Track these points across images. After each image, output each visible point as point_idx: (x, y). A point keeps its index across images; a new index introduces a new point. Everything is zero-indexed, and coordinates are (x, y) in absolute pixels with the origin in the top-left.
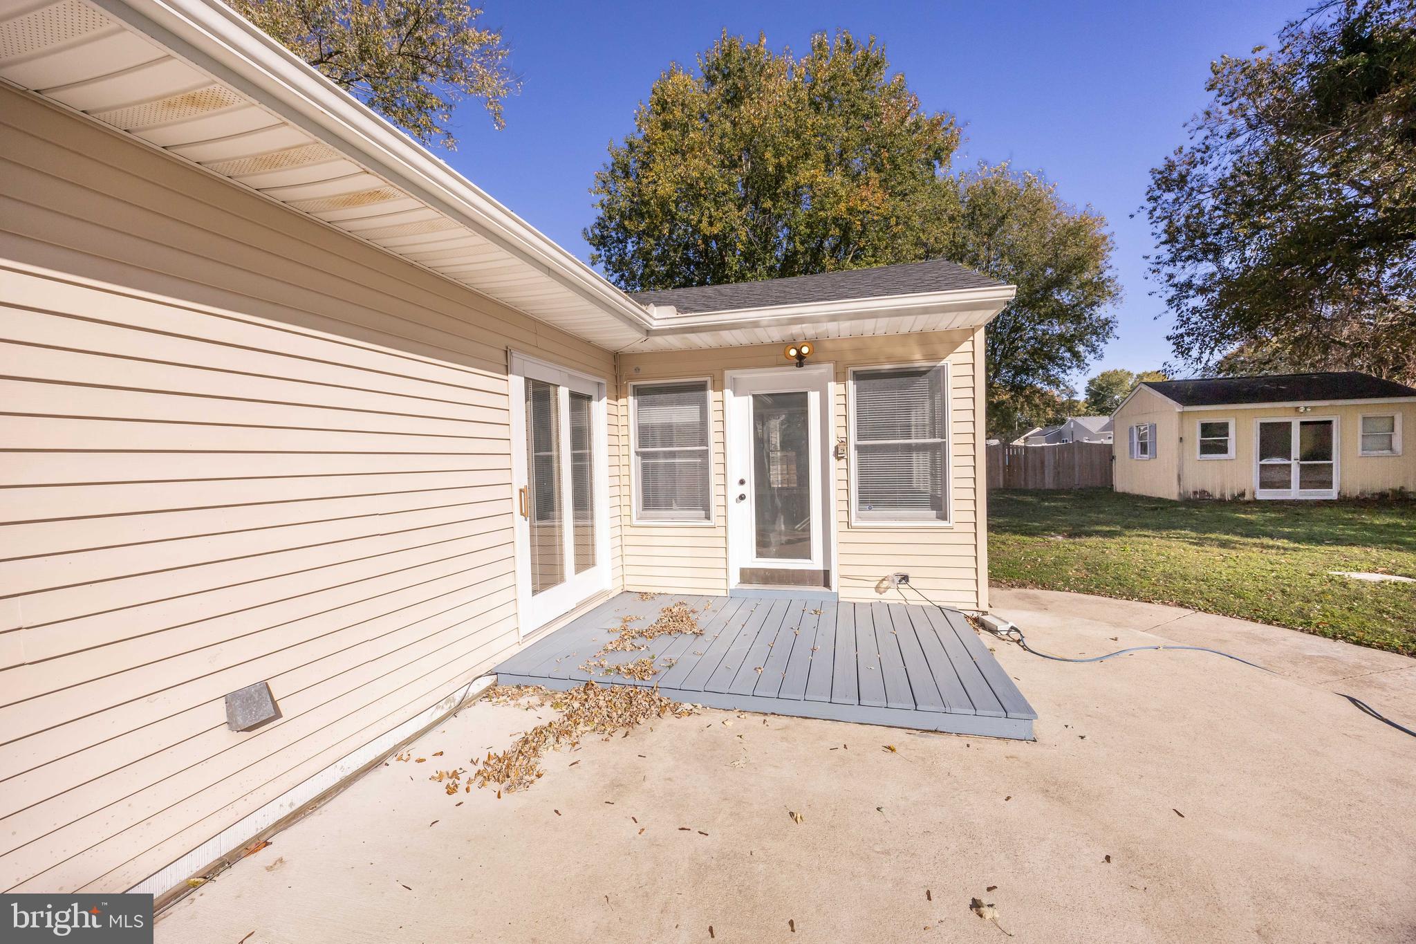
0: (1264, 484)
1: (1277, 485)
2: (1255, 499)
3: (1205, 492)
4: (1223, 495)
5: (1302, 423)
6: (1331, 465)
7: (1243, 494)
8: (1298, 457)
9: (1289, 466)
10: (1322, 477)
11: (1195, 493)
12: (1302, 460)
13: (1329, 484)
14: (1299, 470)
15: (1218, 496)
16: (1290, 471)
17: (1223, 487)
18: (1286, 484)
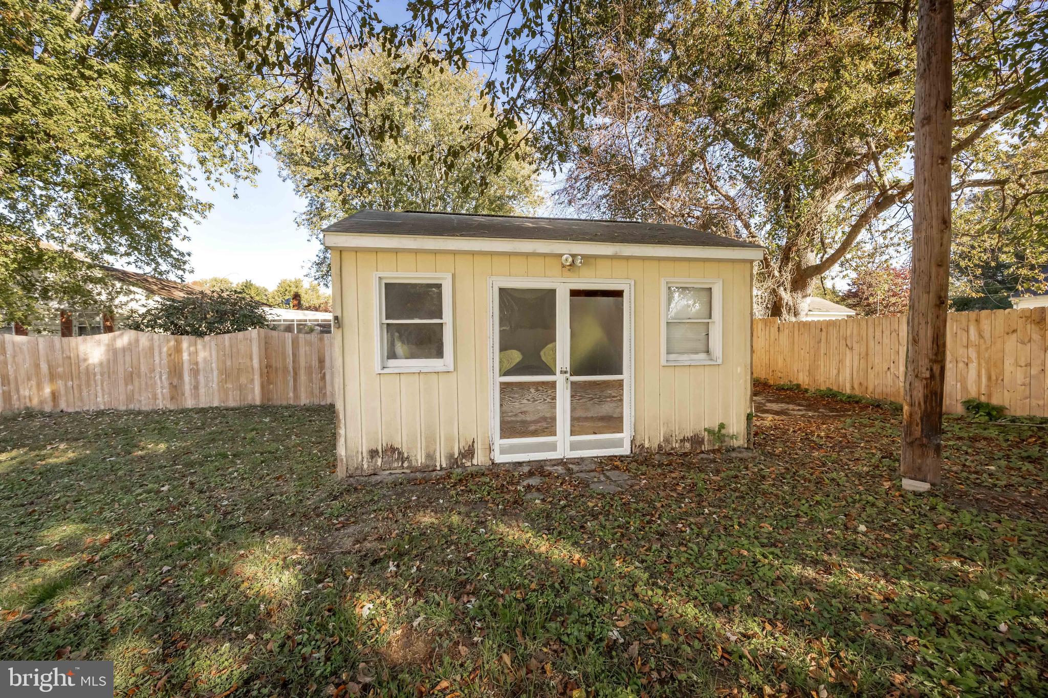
0: (510, 428)
1: (532, 428)
2: (492, 461)
3: (393, 449)
4: (430, 456)
5: (574, 293)
6: (620, 384)
7: (469, 452)
8: (567, 366)
9: (553, 385)
10: (606, 409)
11: (373, 453)
12: (575, 372)
13: (614, 423)
14: (568, 393)
15: (420, 459)
16: (554, 398)
17: (430, 439)
18: (547, 426)
